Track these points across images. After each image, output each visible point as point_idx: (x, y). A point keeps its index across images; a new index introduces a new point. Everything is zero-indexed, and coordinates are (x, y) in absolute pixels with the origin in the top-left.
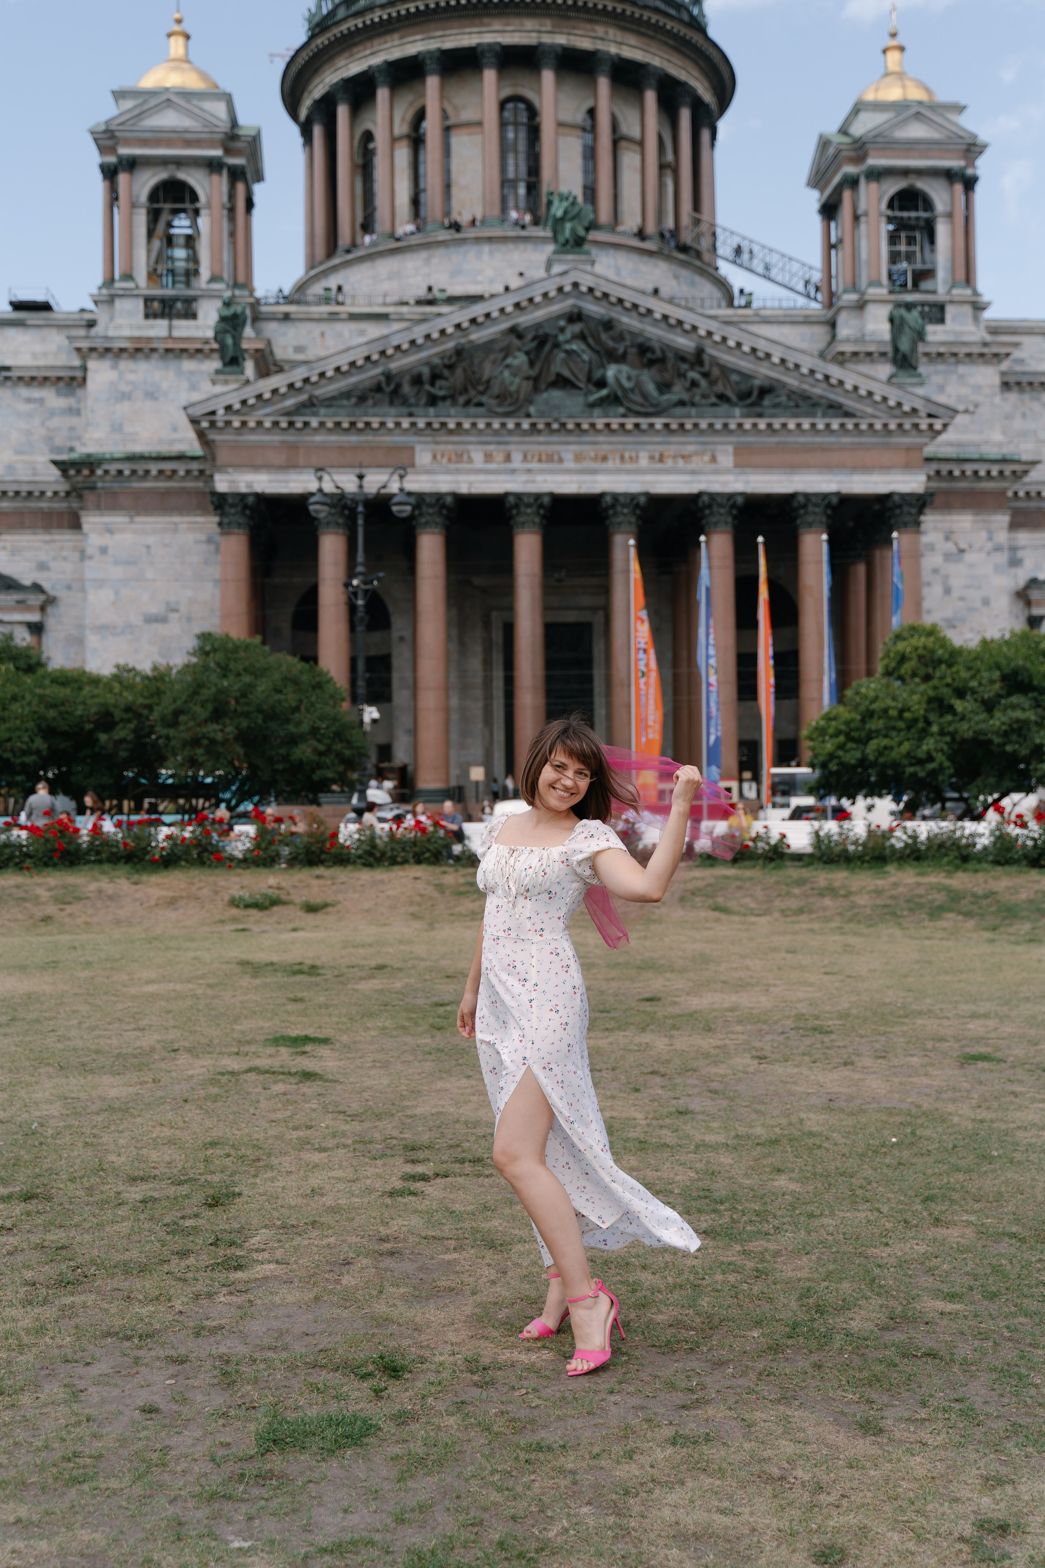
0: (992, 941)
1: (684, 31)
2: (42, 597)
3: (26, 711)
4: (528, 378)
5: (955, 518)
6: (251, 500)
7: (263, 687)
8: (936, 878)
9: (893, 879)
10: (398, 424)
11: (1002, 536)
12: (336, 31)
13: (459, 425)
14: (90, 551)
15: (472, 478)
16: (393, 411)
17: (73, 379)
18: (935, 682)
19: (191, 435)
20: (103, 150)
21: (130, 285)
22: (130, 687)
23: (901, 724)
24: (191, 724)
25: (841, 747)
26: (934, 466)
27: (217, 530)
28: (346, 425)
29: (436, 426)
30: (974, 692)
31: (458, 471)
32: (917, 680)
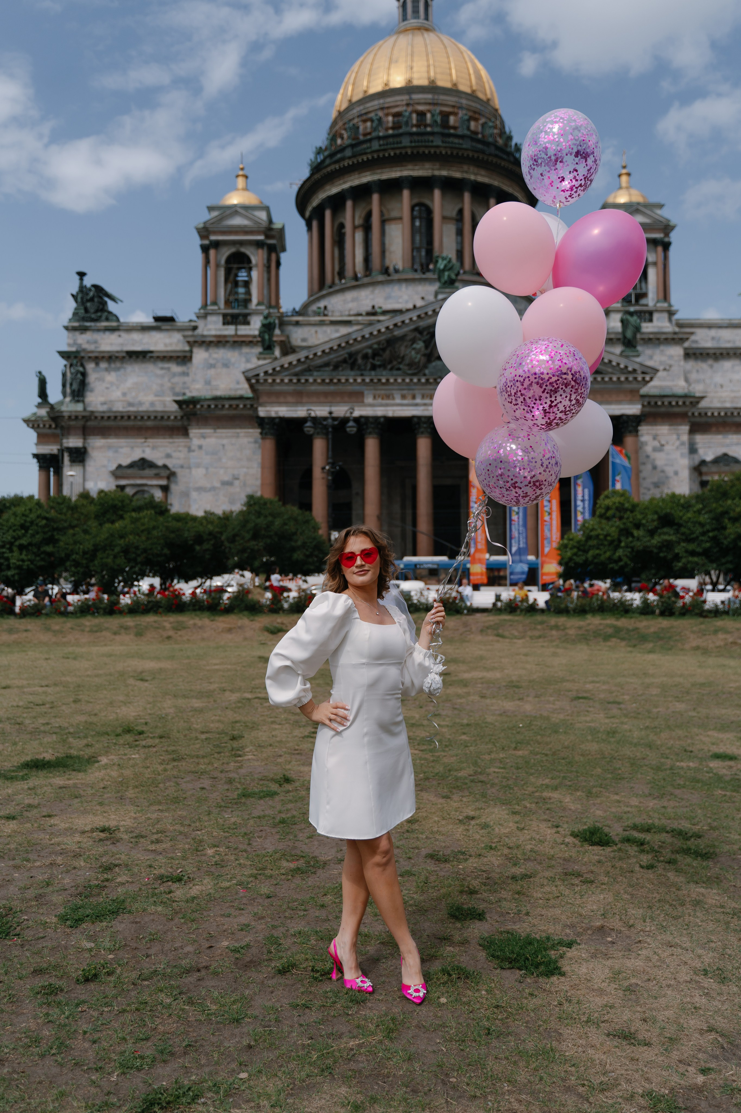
0: (631, 652)
1: (511, 166)
2: (168, 472)
3: (160, 534)
4: (424, 355)
5: (659, 427)
6: (277, 420)
7: (278, 522)
8: (611, 621)
9: (588, 621)
10: (355, 380)
11: (685, 438)
12: (325, 171)
13: (388, 380)
14: (193, 448)
15: (395, 408)
16: (353, 373)
17: (185, 357)
18: (624, 521)
19: (246, 386)
20: (202, 237)
21: (215, 308)
22: (212, 523)
23: (606, 543)
24: (241, 541)
25: (575, 554)
26: (647, 400)
27: (259, 436)
28: (327, 381)
29: (375, 381)
30: (644, 525)
31: (387, 405)
32: (614, 520)
